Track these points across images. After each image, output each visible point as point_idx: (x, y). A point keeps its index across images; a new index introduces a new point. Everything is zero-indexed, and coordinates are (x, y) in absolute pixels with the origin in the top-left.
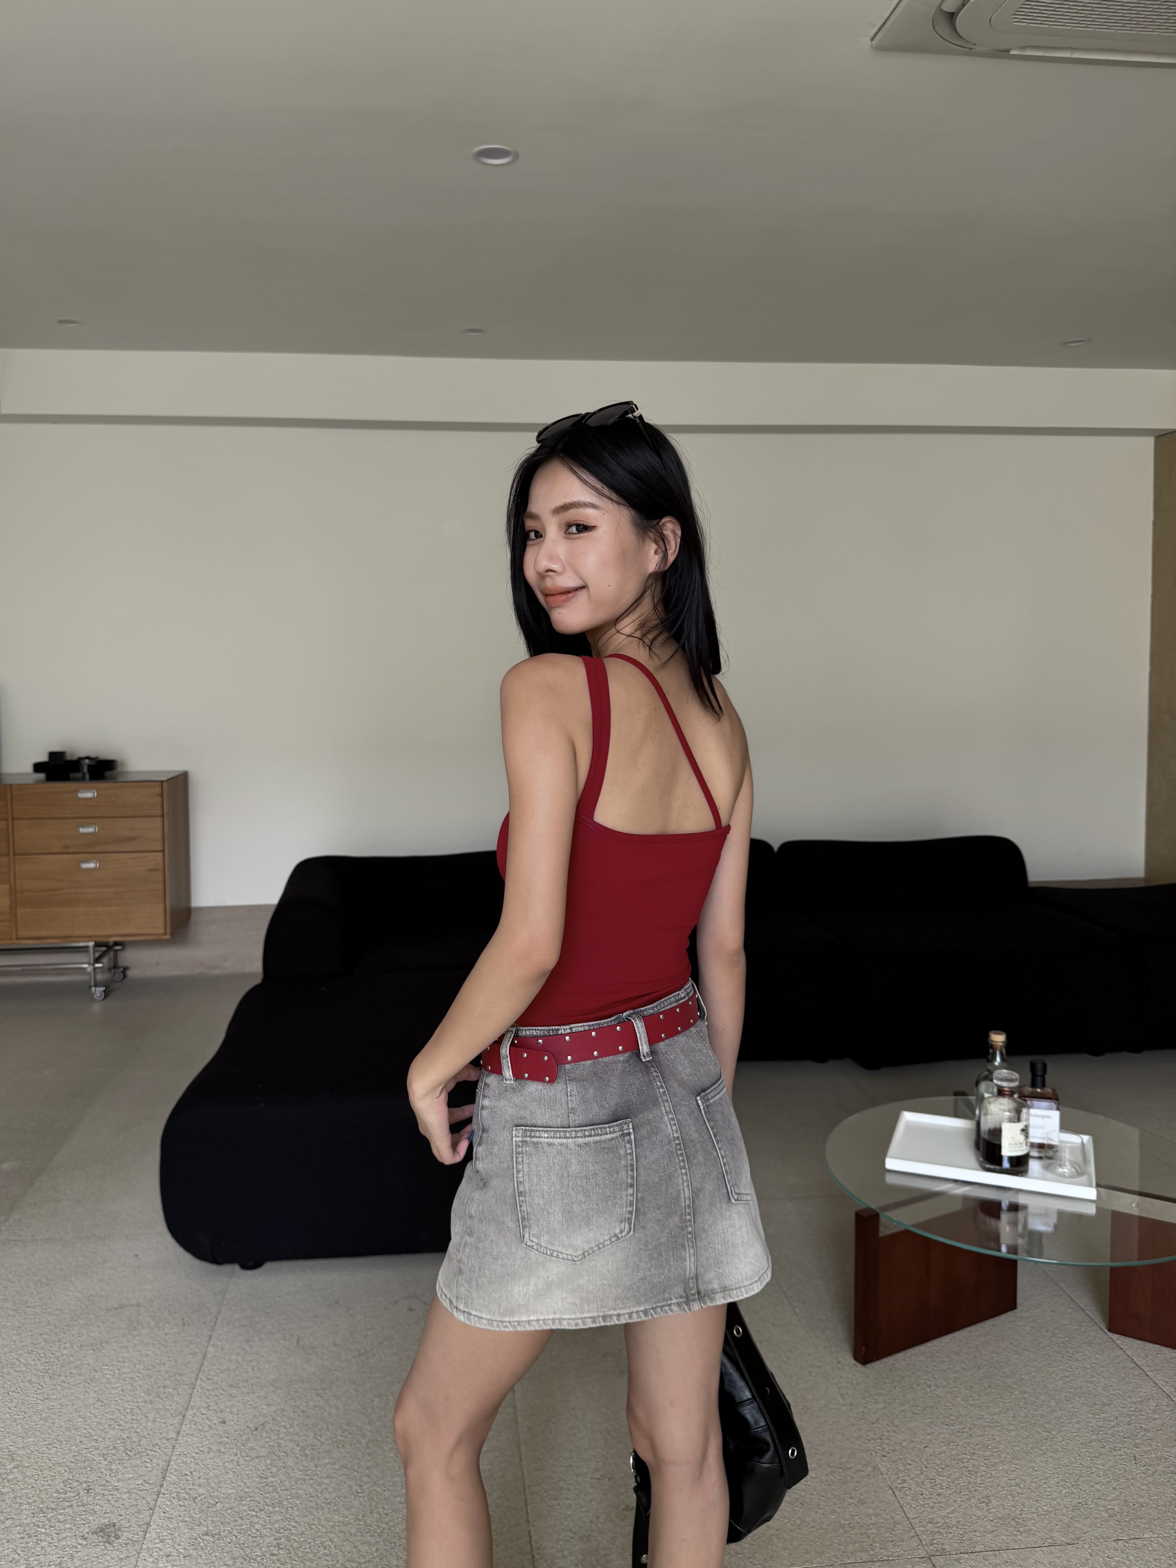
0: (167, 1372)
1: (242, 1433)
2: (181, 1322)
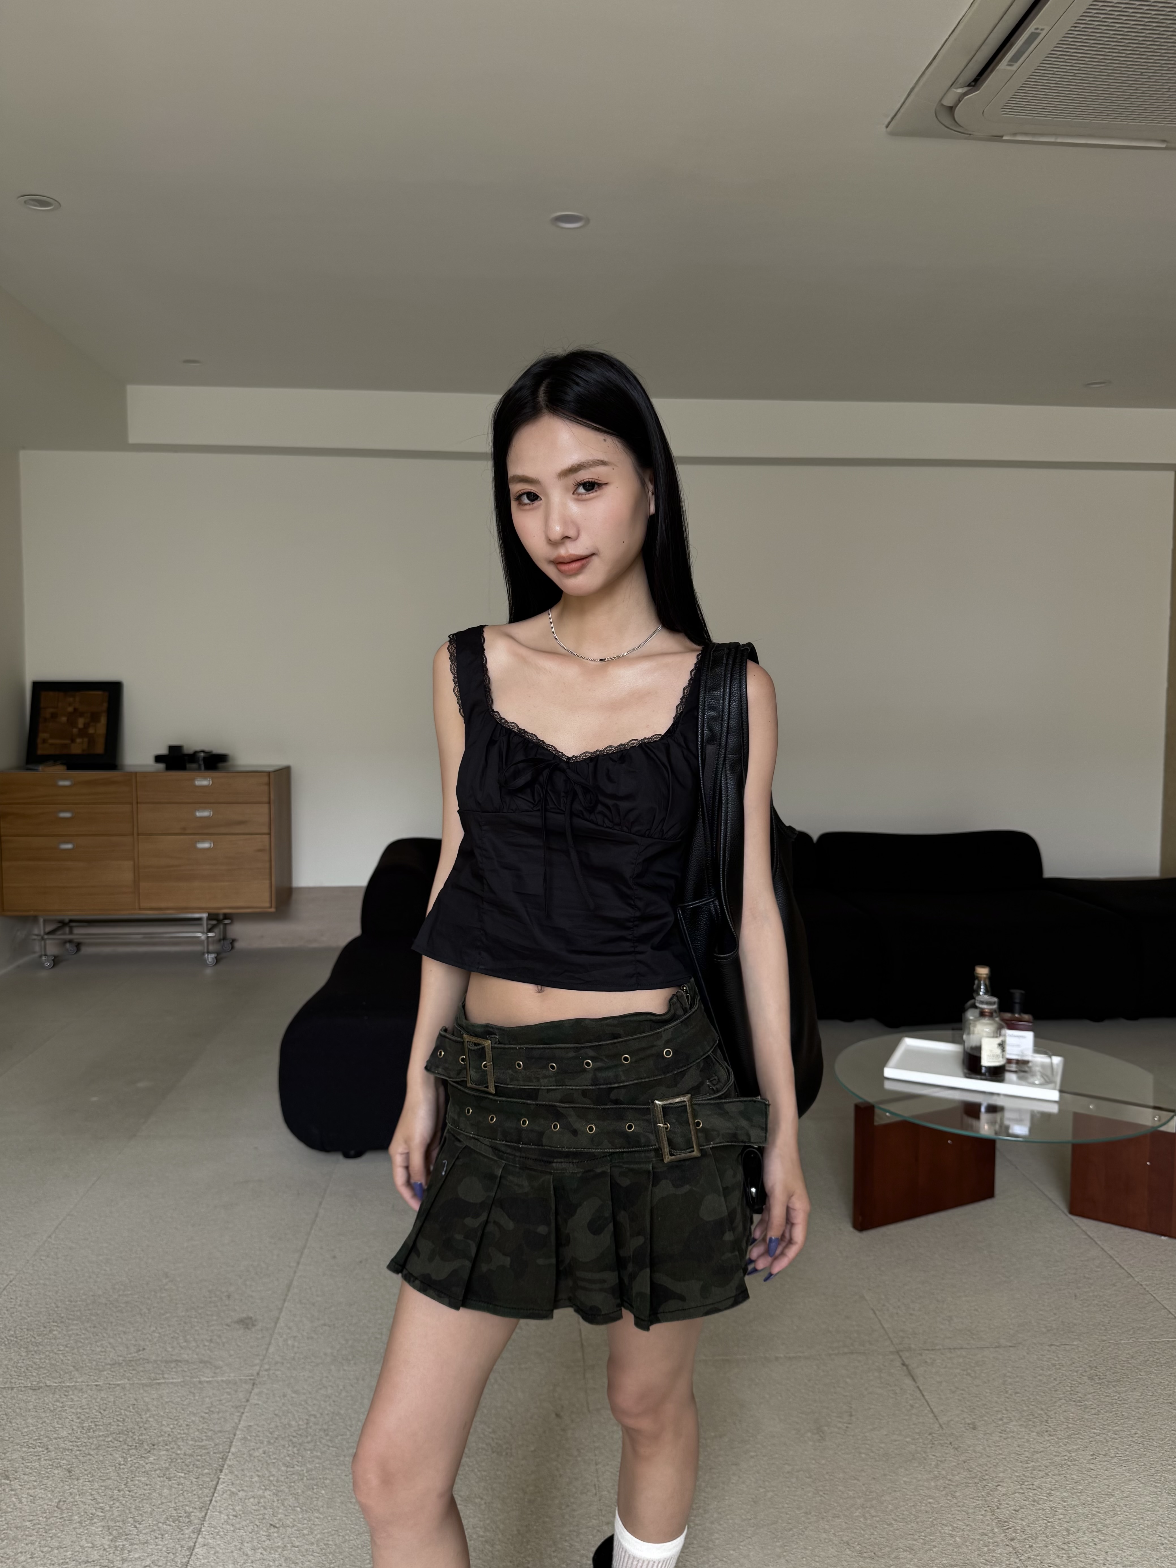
0: (286, 1225)
1: (349, 1264)
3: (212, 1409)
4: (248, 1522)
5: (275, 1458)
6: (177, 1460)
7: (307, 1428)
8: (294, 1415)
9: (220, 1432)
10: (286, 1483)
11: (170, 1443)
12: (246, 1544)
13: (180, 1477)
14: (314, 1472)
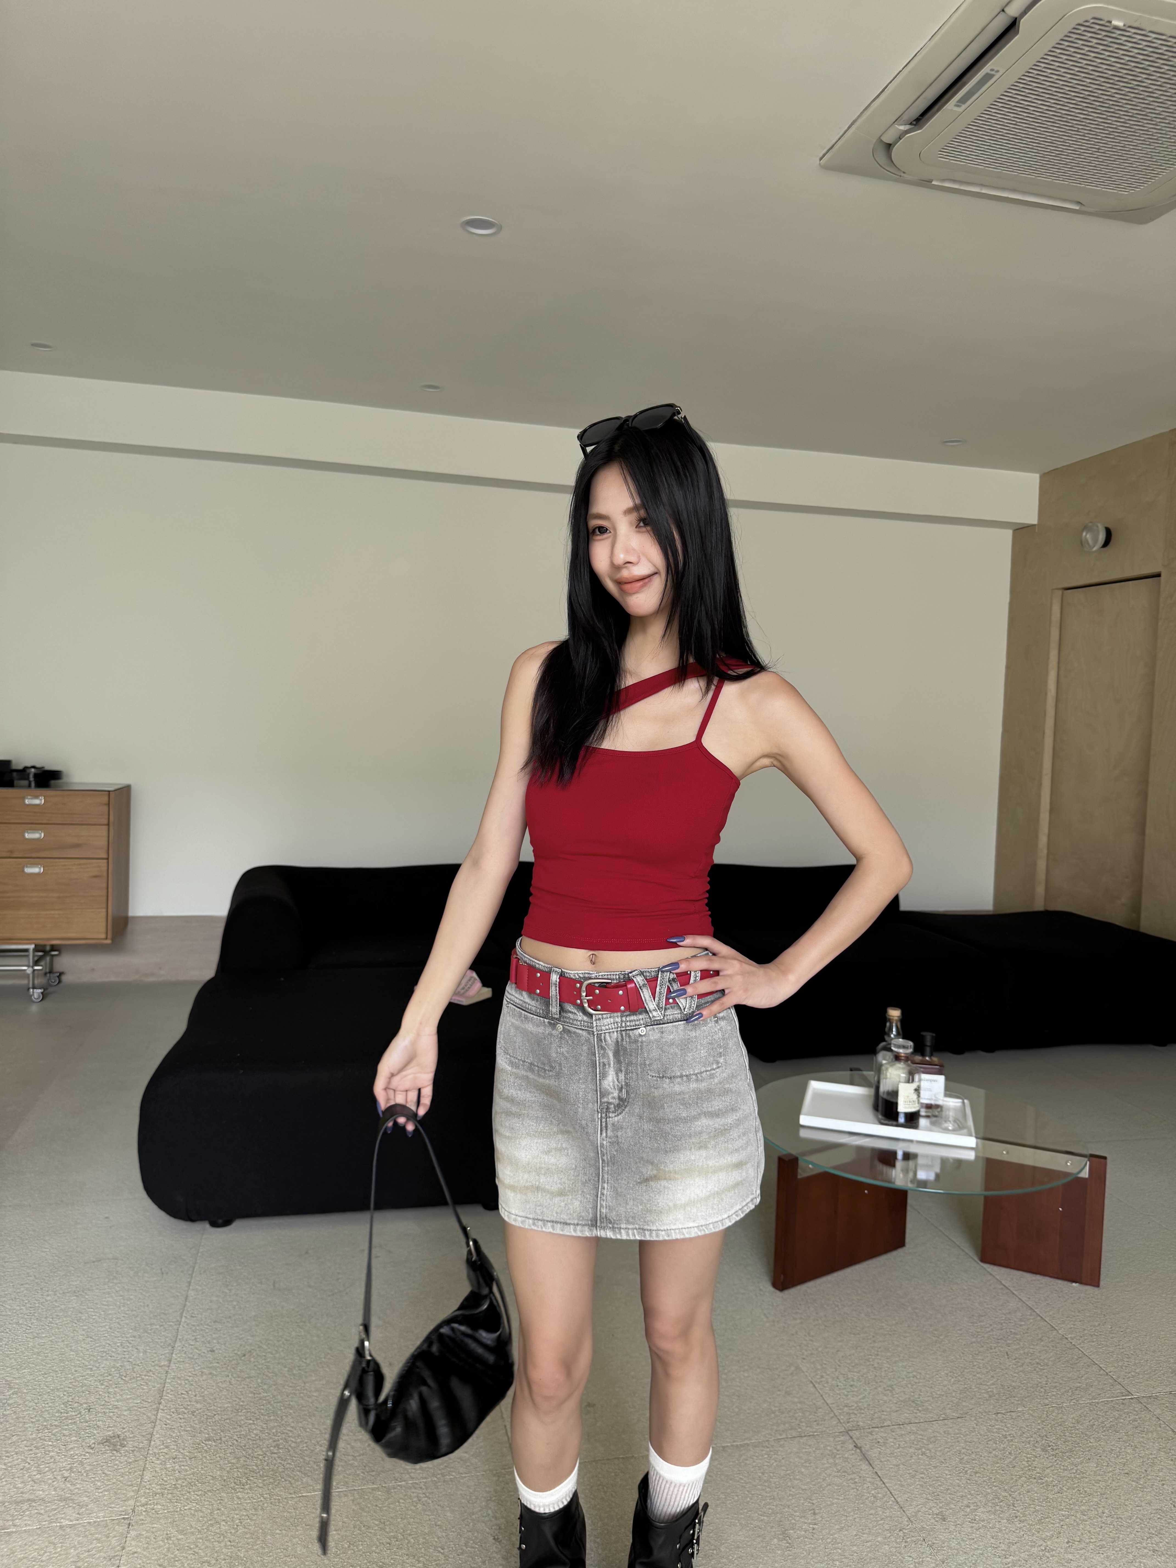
0: (151, 1312)
1: (231, 1359)
2: (159, 1271)
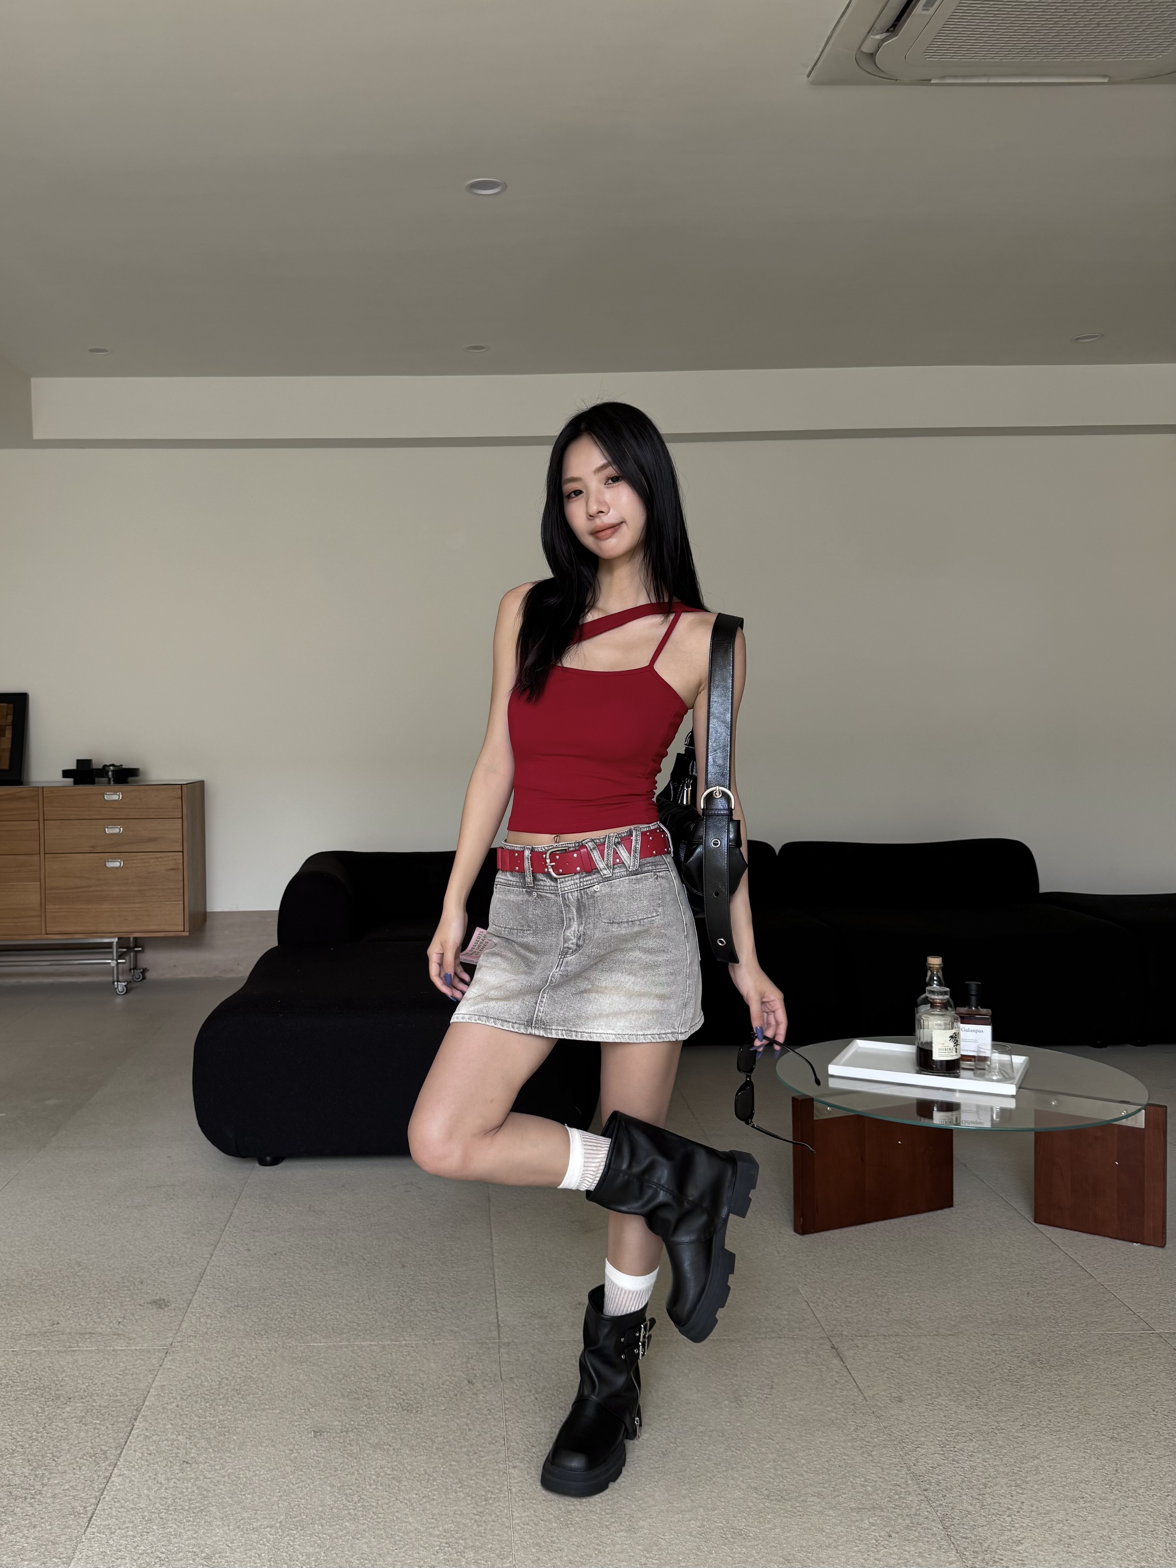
0: (200, 1222)
1: (264, 1256)
2: (210, 1195)
3: (125, 1372)
4: (162, 1458)
5: (187, 1411)
6: (92, 1410)
7: (219, 1388)
8: (206, 1378)
9: (135, 1389)
10: (199, 1430)
11: (86, 1397)
12: (160, 1475)
13: (96, 1423)
14: (225, 1422)
